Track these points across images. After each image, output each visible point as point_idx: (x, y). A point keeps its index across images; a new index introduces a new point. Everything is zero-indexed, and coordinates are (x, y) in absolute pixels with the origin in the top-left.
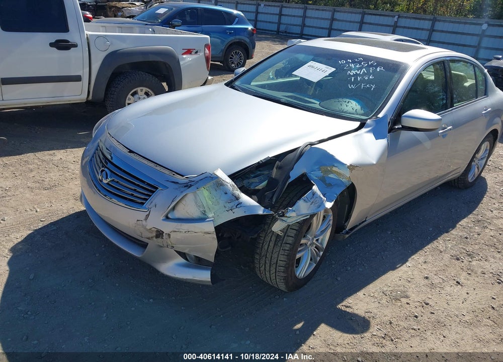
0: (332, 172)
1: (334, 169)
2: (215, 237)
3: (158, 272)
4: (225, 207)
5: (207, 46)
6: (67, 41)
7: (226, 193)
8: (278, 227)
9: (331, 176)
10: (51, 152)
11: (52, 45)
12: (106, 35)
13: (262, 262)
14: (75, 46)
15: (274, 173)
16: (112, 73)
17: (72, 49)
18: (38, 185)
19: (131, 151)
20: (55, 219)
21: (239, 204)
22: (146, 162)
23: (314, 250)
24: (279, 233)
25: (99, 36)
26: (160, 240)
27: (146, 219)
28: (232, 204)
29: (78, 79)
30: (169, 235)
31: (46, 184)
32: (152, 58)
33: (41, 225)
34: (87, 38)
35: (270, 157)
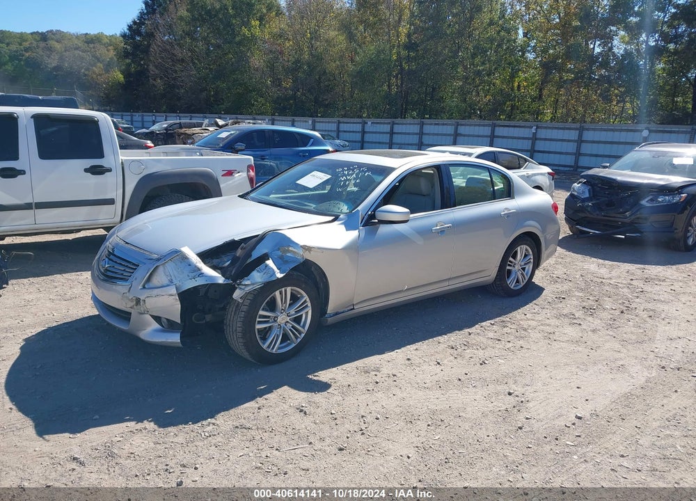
0: (289, 251)
1: (290, 248)
2: (177, 298)
3: (140, 339)
4: (188, 276)
5: (250, 167)
6: (102, 167)
7: (190, 265)
8: (237, 294)
9: (289, 254)
10: (79, 273)
11: (86, 170)
12: (140, 160)
13: (228, 329)
14: (109, 170)
15: (239, 252)
16: (146, 196)
17: (107, 174)
18: (59, 297)
19: (127, 243)
20: (69, 320)
21: (201, 274)
22: (134, 248)
23: (290, 330)
24: (240, 301)
25: (133, 161)
26: (139, 306)
27: (129, 291)
28: (195, 274)
29: (111, 202)
30: (144, 301)
31: (68, 297)
32: (189, 181)
33: (55, 324)
34: (122, 163)
35: (236, 239)
